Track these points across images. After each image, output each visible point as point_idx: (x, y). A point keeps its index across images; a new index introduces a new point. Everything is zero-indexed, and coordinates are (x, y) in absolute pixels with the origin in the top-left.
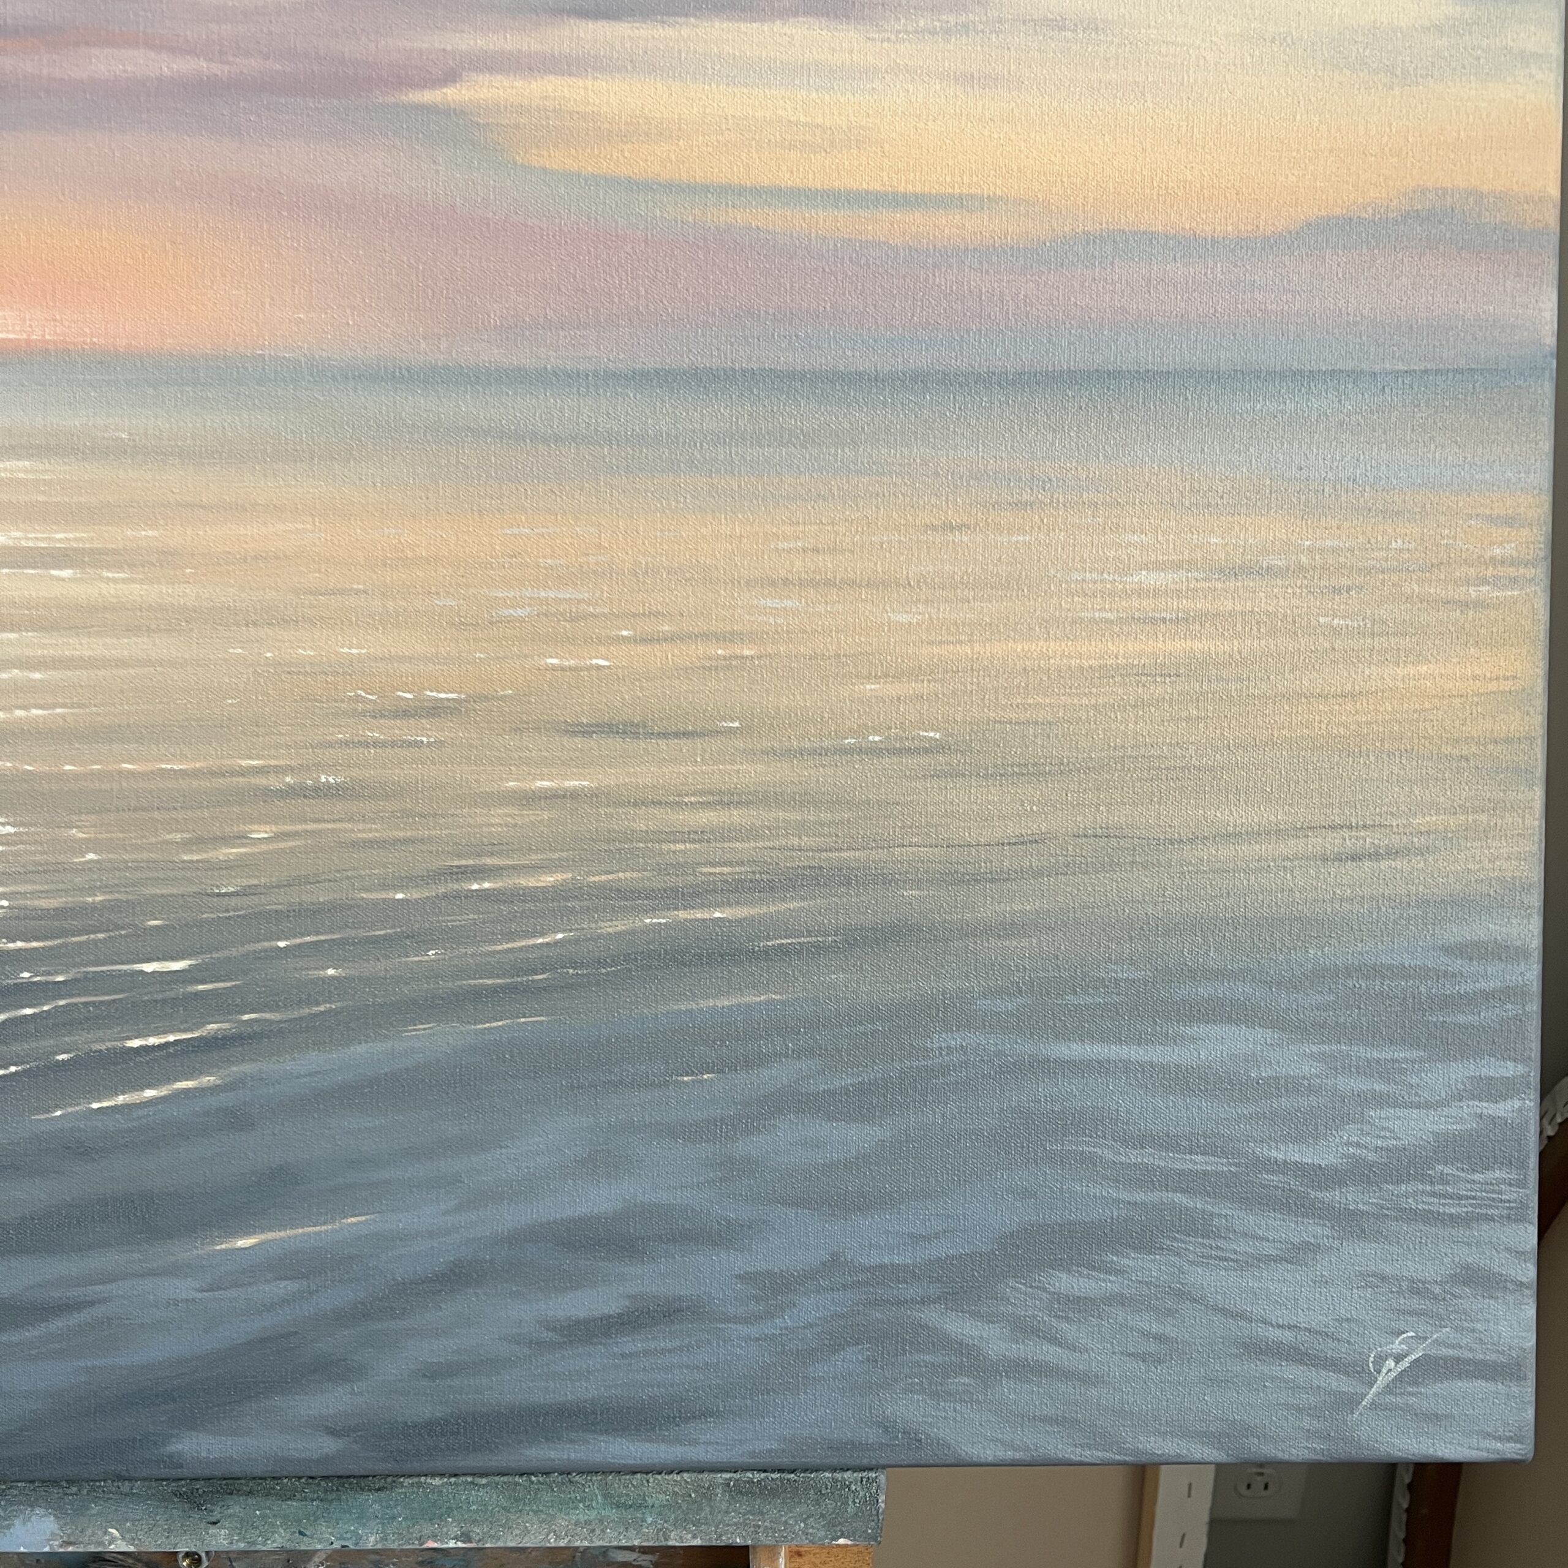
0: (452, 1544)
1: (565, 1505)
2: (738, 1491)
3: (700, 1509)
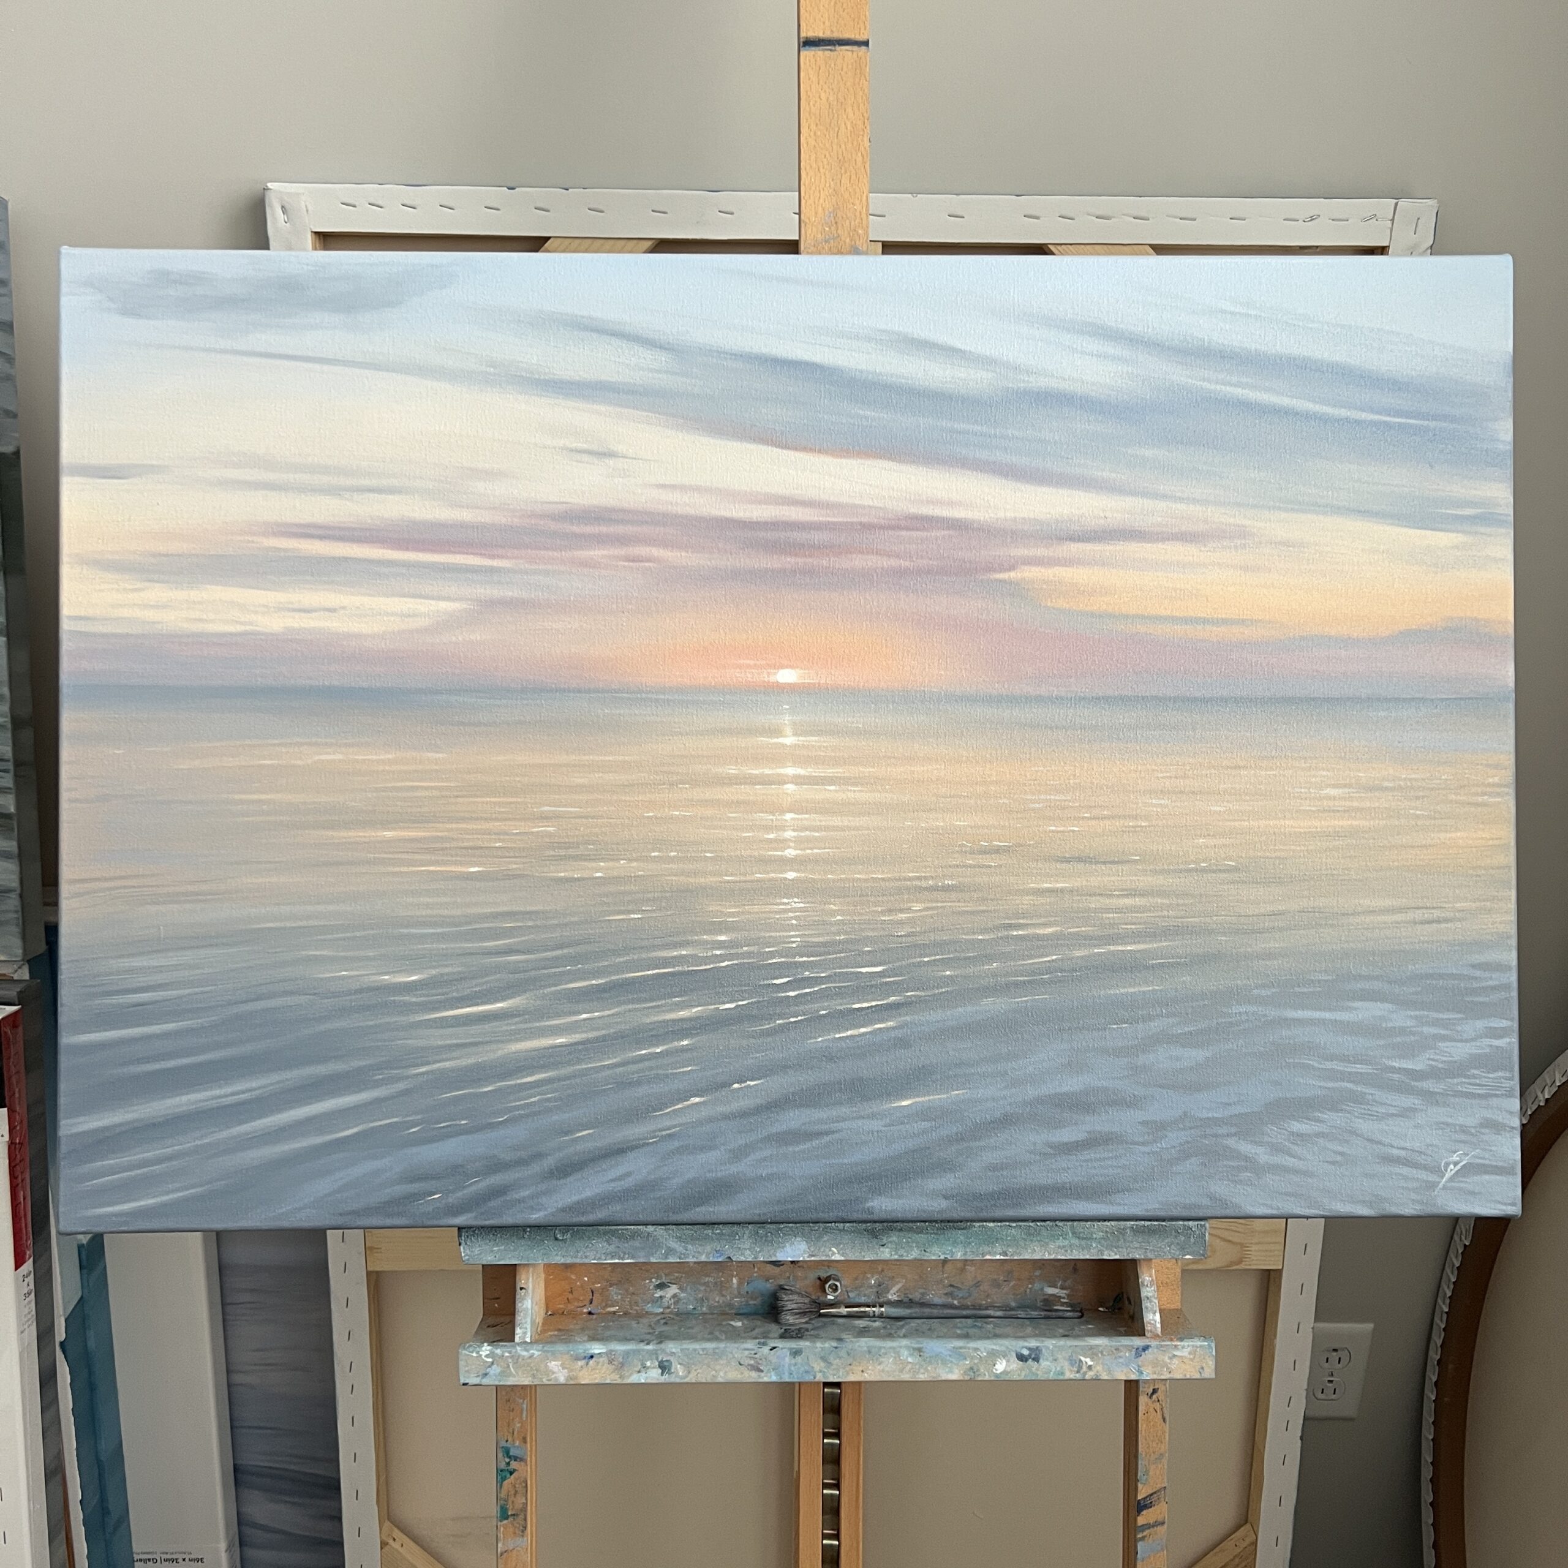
0: (998, 1257)
1: (1054, 1238)
2: (1136, 1231)
3: (1119, 1240)
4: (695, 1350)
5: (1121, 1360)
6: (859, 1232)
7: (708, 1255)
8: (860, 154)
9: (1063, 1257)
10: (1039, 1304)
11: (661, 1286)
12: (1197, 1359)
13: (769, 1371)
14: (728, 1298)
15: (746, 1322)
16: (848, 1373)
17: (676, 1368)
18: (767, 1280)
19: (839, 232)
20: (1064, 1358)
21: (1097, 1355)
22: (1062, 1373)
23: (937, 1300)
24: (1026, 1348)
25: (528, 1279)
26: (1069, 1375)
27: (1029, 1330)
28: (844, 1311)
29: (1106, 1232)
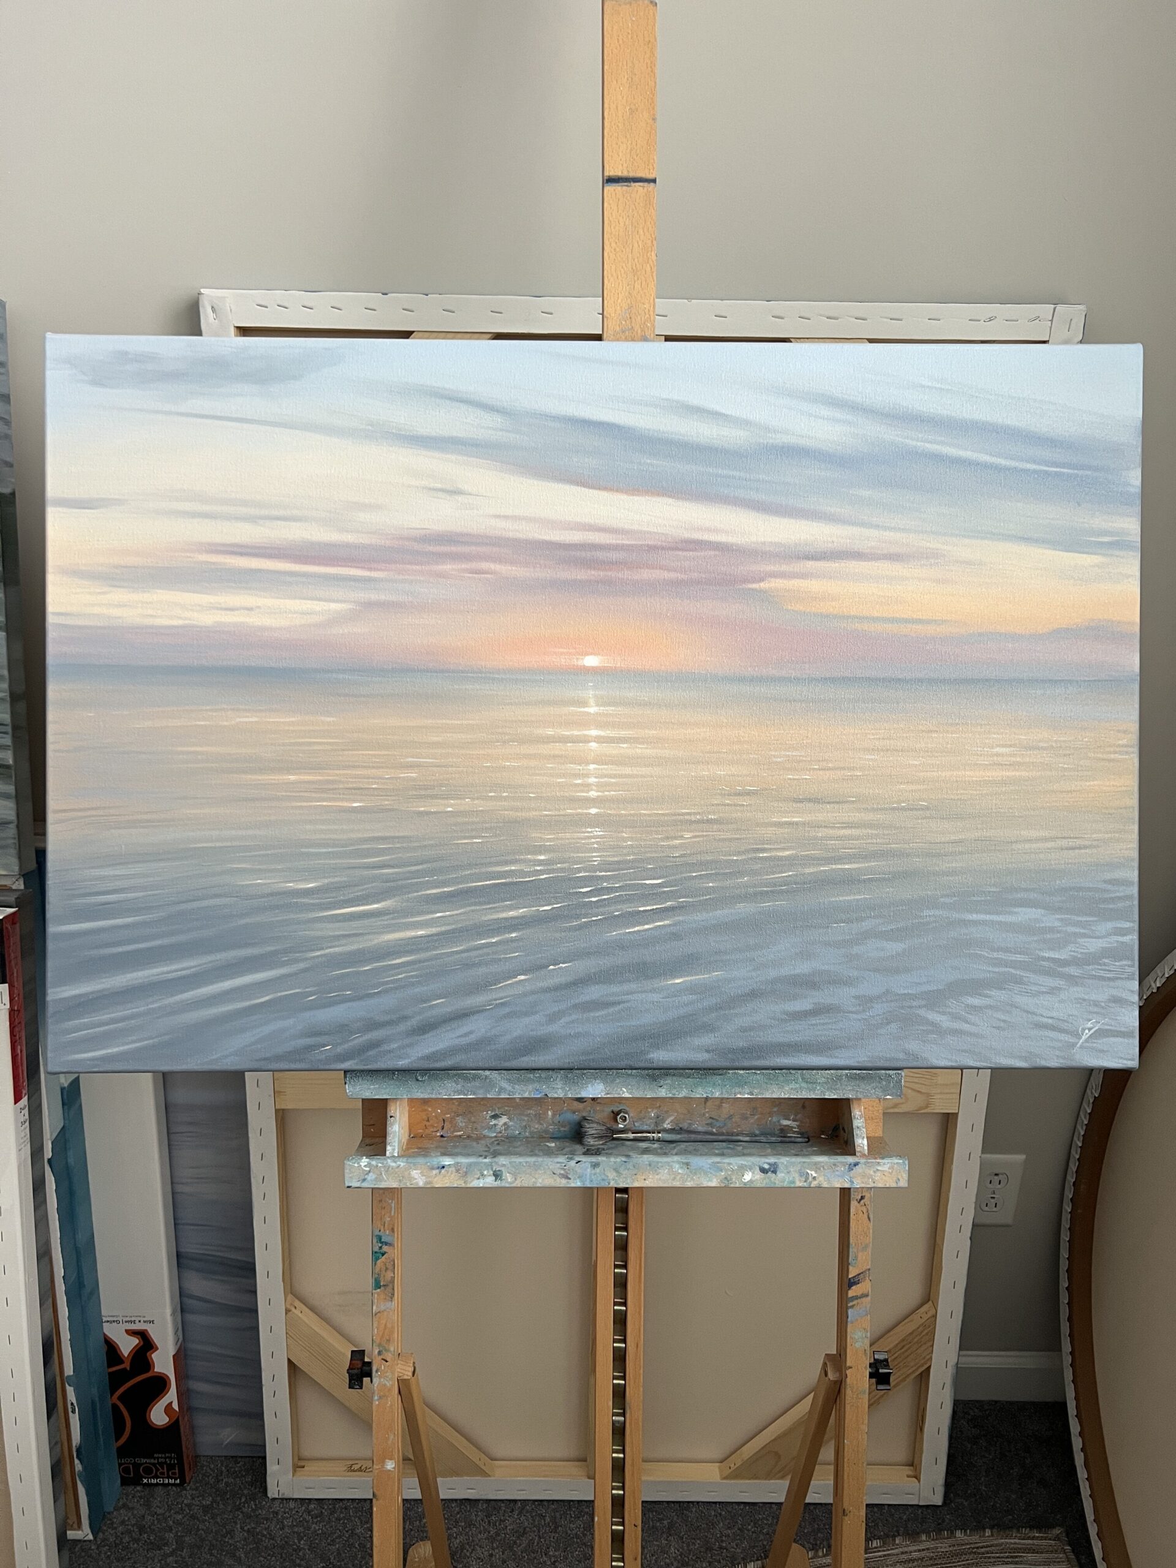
0: (746, 1096)
1: (788, 1082)
2: (850, 1078)
3: (837, 1084)
4: (520, 1163)
5: (837, 1173)
6: (642, 1076)
7: (530, 1092)
8: (648, 265)
9: (795, 1097)
10: (777, 1132)
11: (495, 1117)
12: (894, 1173)
13: (575, 1179)
14: (545, 1126)
15: (558, 1143)
16: (634, 1181)
17: (506, 1176)
18: (574, 1113)
19: (633, 325)
20: (795, 1171)
21: (820, 1169)
22: (794, 1182)
23: (700, 1129)
24: (767, 1163)
25: (396, 1110)
26: (799, 1184)
27: (769, 1151)
28: (631, 1136)
29: (828, 1078)
